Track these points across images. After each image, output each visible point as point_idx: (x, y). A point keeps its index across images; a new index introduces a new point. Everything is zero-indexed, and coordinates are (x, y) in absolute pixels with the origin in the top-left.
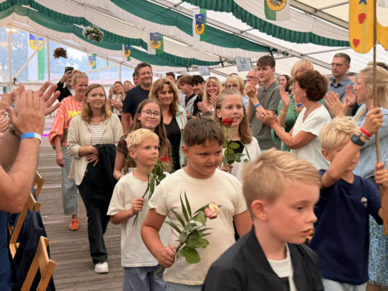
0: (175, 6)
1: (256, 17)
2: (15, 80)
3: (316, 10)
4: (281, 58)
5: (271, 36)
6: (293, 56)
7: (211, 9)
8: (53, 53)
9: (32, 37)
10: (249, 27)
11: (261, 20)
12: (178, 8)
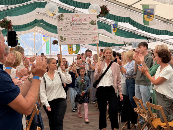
0: (104, 21)
1: (140, 24)
2: (37, 54)
3: (168, 20)
4: (152, 42)
5: (147, 32)
6: (158, 41)
7: (119, 21)
8: (52, 42)
9: (44, 36)
10: (137, 29)
11: (142, 25)
12: (105, 22)
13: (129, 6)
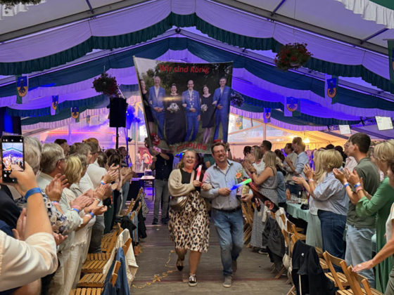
0: (310, 72)
10: (380, 89)
12: (312, 74)
13: (362, 42)
